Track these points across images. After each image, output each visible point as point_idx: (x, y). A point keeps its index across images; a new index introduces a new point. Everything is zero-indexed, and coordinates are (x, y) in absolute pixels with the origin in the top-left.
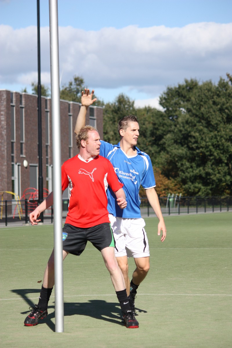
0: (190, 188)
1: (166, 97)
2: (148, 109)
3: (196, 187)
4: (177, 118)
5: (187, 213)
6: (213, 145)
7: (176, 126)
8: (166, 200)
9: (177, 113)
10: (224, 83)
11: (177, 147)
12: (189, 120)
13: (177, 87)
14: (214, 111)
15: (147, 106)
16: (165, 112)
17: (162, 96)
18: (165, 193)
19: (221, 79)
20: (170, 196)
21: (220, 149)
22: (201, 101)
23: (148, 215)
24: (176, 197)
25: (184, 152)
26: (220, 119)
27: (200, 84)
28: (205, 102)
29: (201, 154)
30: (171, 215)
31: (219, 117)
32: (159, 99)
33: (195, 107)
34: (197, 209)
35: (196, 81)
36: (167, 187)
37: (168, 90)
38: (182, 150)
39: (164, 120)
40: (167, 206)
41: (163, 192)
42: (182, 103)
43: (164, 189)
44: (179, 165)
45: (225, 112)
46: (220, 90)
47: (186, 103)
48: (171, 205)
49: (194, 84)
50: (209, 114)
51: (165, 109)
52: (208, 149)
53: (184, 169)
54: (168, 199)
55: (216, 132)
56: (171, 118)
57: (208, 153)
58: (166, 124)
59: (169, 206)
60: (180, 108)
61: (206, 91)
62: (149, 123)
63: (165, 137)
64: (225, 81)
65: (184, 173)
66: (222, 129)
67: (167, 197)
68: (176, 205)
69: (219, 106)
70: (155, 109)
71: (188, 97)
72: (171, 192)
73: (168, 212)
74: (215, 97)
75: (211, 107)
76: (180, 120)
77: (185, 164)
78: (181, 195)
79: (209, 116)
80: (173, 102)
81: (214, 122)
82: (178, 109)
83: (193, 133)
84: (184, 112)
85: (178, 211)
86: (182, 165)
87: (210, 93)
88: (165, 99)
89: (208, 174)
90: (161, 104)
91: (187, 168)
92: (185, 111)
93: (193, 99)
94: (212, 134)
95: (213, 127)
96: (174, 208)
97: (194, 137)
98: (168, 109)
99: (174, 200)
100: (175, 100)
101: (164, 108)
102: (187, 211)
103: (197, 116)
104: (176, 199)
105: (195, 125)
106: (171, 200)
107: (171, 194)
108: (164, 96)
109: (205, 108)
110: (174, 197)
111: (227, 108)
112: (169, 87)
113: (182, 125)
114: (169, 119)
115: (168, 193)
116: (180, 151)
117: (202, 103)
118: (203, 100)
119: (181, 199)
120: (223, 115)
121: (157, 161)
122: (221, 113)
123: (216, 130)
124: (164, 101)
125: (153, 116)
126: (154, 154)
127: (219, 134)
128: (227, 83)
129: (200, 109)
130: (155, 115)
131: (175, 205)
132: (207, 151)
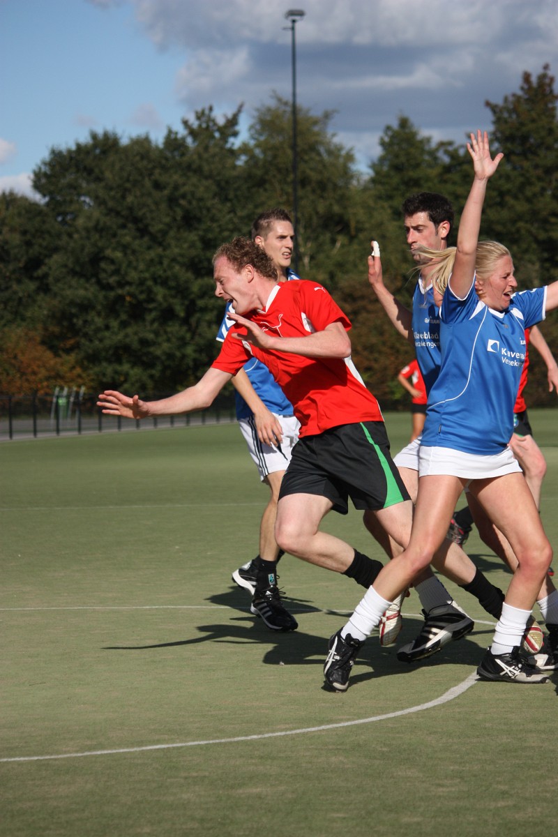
0: (104, 375)
1: (48, 172)
2: (8, 199)
3: (116, 372)
4: (74, 219)
5: (97, 432)
6: (155, 279)
7: (70, 235)
8: (51, 402)
9: (73, 207)
10: (176, 139)
11: (74, 282)
12: (101, 224)
13: (74, 148)
14: (157, 204)
15: (7, 192)
16: (47, 204)
17: (40, 169)
18: (48, 387)
19: (170, 132)
20: (59, 392)
21: (170, 288)
22: (128, 180)
23: (11, 436)
24: (73, 394)
25: (90, 295)
26: (167, 220)
27: (124, 141)
28: (135, 183)
29: (128, 299)
30: (63, 434)
31: (168, 215)
32: (32, 176)
33: (112, 193)
34: (100, 423)
35: (115, 135)
36: (53, 374)
37: (52, 156)
38: (86, 289)
39: (44, 222)
40: (53, 415)
41: (45, 384)
42: (84, 185)
43: (48, 378)
44: (79, 322)
45: (179, 205)
46: (169, 154)
47: (93, 186)
48: (61, 414)
49: (110, 142)
50: (144, 210)
51: (47, 199)
52: (144, 288)
53: (91, 333)
54: (55, 400)
55: (160, 250)
56: (60, 219)
57: (142, 297)
58: (49, 232)
59: (57, 417)
60: (79, 195)
61: (138, 158)
62: (12, 230)
63: (47, 261)
64: (179, 136)
65: (91, 341)
66: (173, 243)
67: (52, 395)
68: (74, 412)
69: (166, 192)
70: (24, 199)
71: (97, 170)
72: (62, 383)
73: (55, 428)
74: (157, 171)
75: (149, 194)
76: (80, 222)
77: (93, 320)
78: (83, 390)
79: (144, 214)
80: (64, 181)
81: (155, 228)
82: (75, 198)
83: (108, 252)
84: (89, 204)
85: (77, 426)
86: (85, 322)
87: (145, 162)
88: (45, 175)
89: (144, 342)
90: (37, 186)
91: (98, 330)
92: (92, 204)
93: (108, 175)
94: (152, 254)
95: (153, 238)
96: (69, 420)
97: (112, 262)
98: (52, 199)
99: (68, 402)
100: (70, 177)
101: (44, 196)
102: (97, 425)
103: (118, 213)
104: (72, 399)
105: (114, 235)
106: (62, 401)
107: (62, 389)
108: (44, 169)
109: (136, 197)
110: (68, 397)
111: (184, 196)
112: (55, 149)
113: (84, 234)
114: (56, 220)
115: (55, 386)
116: (81, 292)
117: (128, 185)
118: (131, 178)
119: (84, 399)
120: (175, 212)
121: (29, 314)
122: (170, 207)
123: (160, 244)
124: (43, 181)
125: (19, 214)
126: (24, 300)
127: (168, 252)
128: (184, 139)
129: (124, 197)
130: (23, 212)
131: (70, 413)
132: (142, 292)
